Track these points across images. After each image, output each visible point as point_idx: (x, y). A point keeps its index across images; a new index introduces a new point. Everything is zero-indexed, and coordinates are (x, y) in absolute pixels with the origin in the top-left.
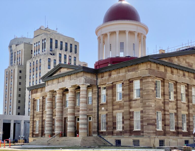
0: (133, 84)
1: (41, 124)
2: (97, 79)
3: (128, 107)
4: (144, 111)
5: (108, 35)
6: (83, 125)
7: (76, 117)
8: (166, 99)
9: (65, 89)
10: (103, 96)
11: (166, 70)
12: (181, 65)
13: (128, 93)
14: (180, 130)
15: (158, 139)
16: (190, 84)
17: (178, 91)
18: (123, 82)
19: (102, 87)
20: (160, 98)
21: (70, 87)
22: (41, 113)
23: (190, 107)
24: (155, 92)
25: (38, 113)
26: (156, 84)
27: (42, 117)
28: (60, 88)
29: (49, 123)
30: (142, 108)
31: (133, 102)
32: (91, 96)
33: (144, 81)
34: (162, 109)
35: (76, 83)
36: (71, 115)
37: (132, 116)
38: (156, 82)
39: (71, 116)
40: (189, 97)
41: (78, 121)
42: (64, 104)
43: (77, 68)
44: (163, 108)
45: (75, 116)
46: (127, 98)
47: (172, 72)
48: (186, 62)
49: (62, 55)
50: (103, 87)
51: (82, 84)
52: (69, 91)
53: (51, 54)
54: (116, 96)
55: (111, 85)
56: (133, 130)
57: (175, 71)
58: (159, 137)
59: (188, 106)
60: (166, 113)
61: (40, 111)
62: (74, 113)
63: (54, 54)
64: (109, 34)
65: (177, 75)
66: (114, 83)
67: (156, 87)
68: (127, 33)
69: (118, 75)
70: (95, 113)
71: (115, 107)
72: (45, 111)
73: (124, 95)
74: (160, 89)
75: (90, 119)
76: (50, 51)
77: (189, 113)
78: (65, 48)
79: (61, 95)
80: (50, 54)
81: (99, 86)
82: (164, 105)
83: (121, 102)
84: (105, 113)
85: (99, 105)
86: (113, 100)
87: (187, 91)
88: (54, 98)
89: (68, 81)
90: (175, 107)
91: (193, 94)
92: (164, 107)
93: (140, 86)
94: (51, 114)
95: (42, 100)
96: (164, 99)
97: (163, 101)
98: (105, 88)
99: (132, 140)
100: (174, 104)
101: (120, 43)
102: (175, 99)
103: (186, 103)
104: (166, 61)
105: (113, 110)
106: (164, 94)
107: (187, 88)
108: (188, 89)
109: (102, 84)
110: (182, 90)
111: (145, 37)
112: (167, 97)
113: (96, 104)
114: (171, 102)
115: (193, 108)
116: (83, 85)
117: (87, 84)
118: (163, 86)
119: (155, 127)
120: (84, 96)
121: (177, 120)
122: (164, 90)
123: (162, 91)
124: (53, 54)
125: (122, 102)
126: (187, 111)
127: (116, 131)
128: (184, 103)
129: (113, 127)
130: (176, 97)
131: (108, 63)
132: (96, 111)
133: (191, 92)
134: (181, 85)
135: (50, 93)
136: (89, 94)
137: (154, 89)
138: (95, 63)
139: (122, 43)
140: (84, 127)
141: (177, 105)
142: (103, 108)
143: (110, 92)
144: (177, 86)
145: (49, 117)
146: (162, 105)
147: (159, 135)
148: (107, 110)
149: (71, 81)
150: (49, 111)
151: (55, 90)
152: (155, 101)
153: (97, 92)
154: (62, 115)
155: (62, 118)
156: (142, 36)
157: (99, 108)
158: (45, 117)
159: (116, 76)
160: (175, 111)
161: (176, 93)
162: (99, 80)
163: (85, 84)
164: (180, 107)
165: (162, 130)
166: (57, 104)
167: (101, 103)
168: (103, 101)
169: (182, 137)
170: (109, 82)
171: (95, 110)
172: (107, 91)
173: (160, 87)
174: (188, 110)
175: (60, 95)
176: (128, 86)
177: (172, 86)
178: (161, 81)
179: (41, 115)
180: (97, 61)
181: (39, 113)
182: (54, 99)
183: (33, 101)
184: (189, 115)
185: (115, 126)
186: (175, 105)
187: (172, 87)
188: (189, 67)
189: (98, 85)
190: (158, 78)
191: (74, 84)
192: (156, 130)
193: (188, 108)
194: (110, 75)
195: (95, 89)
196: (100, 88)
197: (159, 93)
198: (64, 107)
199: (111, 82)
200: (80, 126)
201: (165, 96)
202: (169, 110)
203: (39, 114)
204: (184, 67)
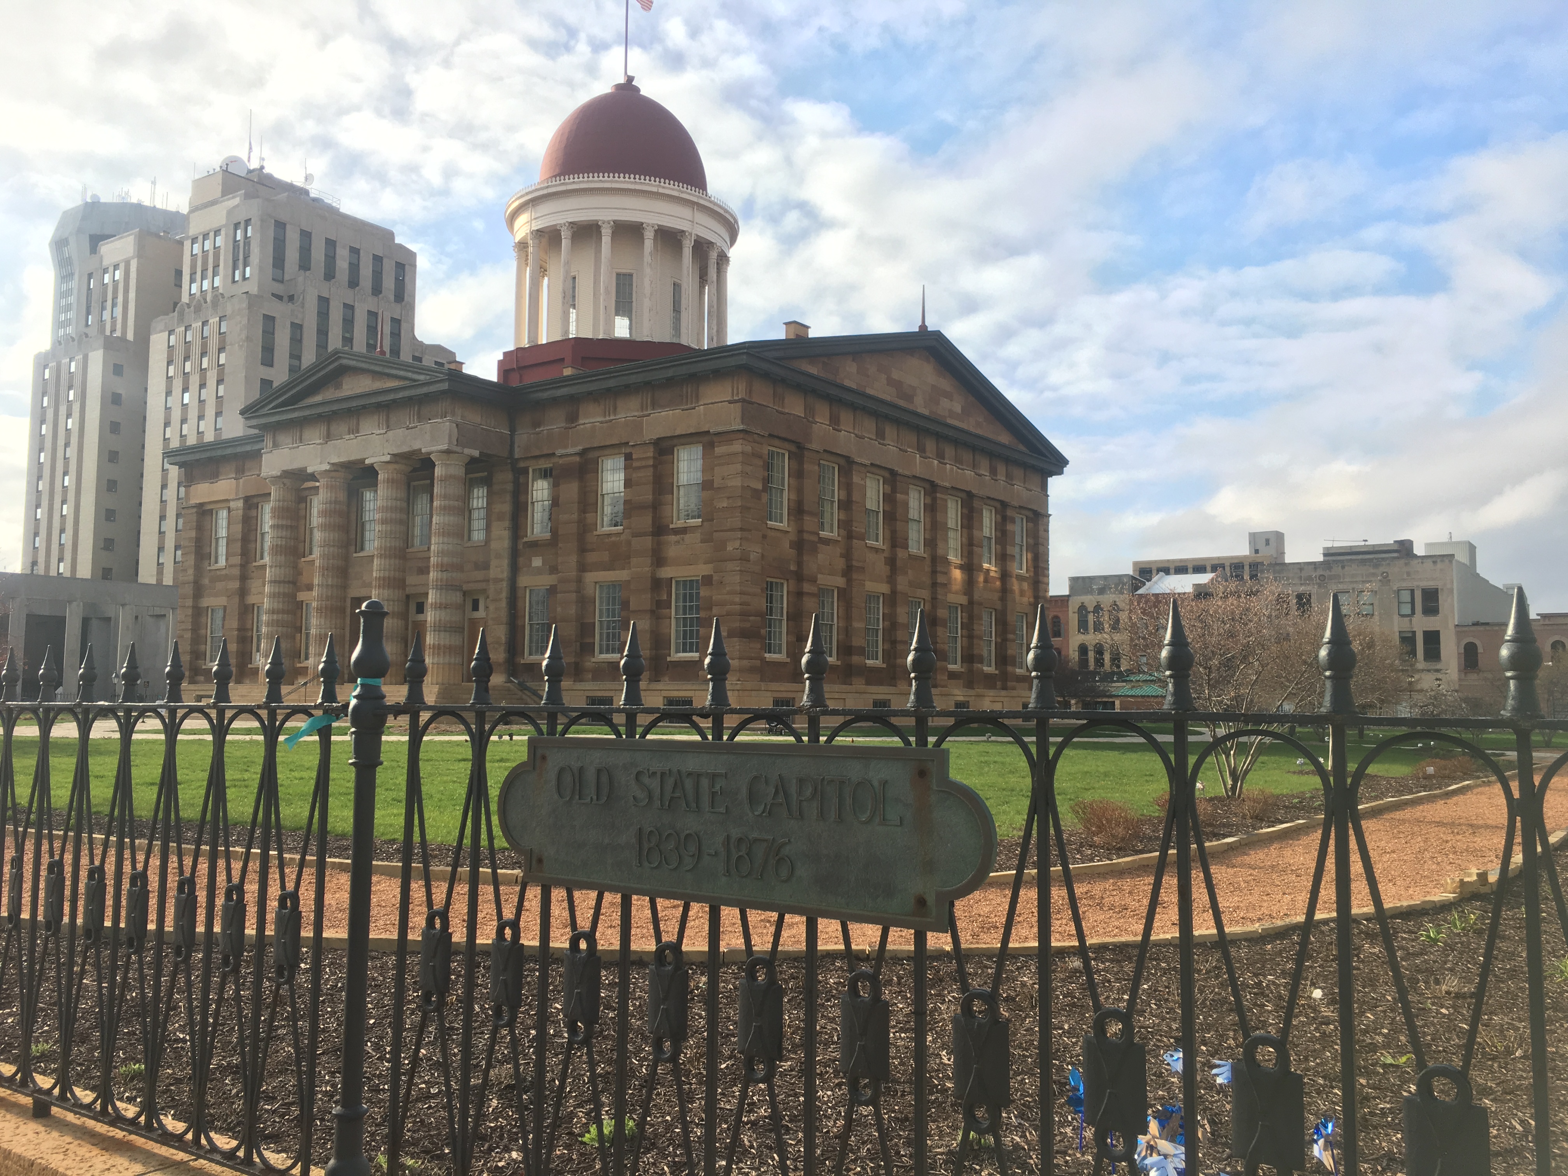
0: (673, 463)
1: (235, 624)
2: (513, 430)
3: (649, 561)
4: (715, 578)
5: (565, 235)
6: (442, 634)
7: (408, 597)
8: (808, 532)
9: (362, 466)
10: (538, 507)
11: (810, 410)
12: (870, 391)
13: (651, 497)
14: (856, 659)
15: (769, 694)
16: (900, 471)
17: (856, 497)
18: (628, 450)
19: (532, 466)
20: (783, 525)
21: (387, 458)
22: (236, 571)
23: (899, 563)
24: (765, 497)
25: (218, 573)
26: (768, 466)
27: (243, 592)
28: (335, 460)
29: (278, 621)
30: (711, 566)
31: (673, 538)
32: (480, 505)
33: (719, 450)
34: (791, 571)
35: (416, 446)
36: (389, 587)
37: (665, 597)
38: (771, 455)
39: (386, 591)
40: (898, 523)
41: (420, 617)
42: (353, 536)
43: (422, 377)
44: (793, 568)
45: (408, 591)
46: (645, 521)
47: (835, 421)
48: (891, 382)
49: (332, 303)
50: (540, 469)
51: (445, 447)
52: (380, 477)
53: (280, 298)
54: (597, 512)
55: (577, 459)
56: (669, 659)
57: (846, 417)
58: (775, 686)
59: (892, 562)
60: (807, 587)
61: (231, 566)
62: (404, 581)
63: (291, 298)
64: (569, 233)
65: (852, 431)
66: (591, 455)
67: (767, 480)
68: (649, 235)
69: (608, 418)
70: (502, 580)
71: (592, 557)
72: (254, 564)
73: (630, 508)
74: (786, 487)
75: (475, 608)
76: (273, 279)
77: (894, 592)
78: (347, 272)
79: (342, 496)
80: (273, 295)
81: (522, 465)
82: (800, 553)
83: (618, 534)
84: (547, 580)
85: (520, 547)
86: (584, 528)
87: (889, 498)
88: (304, 505)
89: (378, 432)
90: (841, 564)
91: (911, 516)
92: (800, 564)
93: (704, 471)
94: (289, 582)
95: (241, 512)
96: (800, 532)
97: (793, 537)
98: (545, 474)
99: (661, 699)
100: (838, 550)
101: (618, 275)
102: (842, 531)
103: (884, 548)
104: (813, 370)
105: (583, 568)
106: (798, 511)
107: (888, 489)
108: (894, 490)
109: (537, 453)
110: (868, 494)
111: (723, 259)
112: (809, 522)
113: (506, 543)
114: (827, 542)
115: (910, 572)
116: (448, 452)
117: (467, 451)
118: (798, 474)
119: (758, 646)
120: (451, 503)
121: (848, 617)
122: (800, 491)
123: (793, 497)
124: (286, 299)
125: (623, 537)
126: (888, 582)
127: (593, 660)
128: (876, 550)
129: (578, 644)
130: (846, 525)
131: (563, 360)
132: (505, 574)
133: (906, 505)
134: (868, 474)
135: (285, 481)
136: (475, 495)
137: (759, 486)
138: (501, 357)
139: (624, 275)
140: (447, 642)
141: (847, 555)
142: (537, 562)
143: (571, 490)
144: (852, 479)
145: (279, 593)
146: (793, 552)
147: (775, 679)
148: (553, 570)
149: (390, 433)
150: (280, 567)
151: (310, 470)
152: (764, 537)
153: (510, 487)
154: (344, 587)
155: (344, 599)
156: (713, 255)
157: (521, 561)
158: (254, 590)
159: (601, 422)
160: (840, 582)
161: (846, 505)
162: (523, 438)
163: (458, 449)
164: (860, 564)
165: (788, 657)
166: (318, 536)
167: (530, 538)
168: (537, 529)
169: (863, 687)
170: (566, 447)
171: (500, 569)
172: (555, 485)
173: (783, 478)
174: (891, 579)
175: (333, 495)
176: (651, 469)
177: (834, 475)
178: (790, 452)
179: (236, 585)
180: (511, 347)
181: (224, 572)
182: (302, 513)
183: (194, 518)
184: (892, 599)
185: (588, 640)
186: (842, 556)
187: (833, 480)
188: (902, 403)
189: (516, 456)
190: (777, 442)
191: (405, 449)
192: (763, 659)
193: (891, 570)
194: (573, 418)
195: (504, 477)
196: (525, 471)
197: (782, 502)
198: (353, 548)
199: (579, 448)
200: (430, 639)
201: (806, 518)
202: (819, 576)
203: (226, 578)
204: (882, 402)
